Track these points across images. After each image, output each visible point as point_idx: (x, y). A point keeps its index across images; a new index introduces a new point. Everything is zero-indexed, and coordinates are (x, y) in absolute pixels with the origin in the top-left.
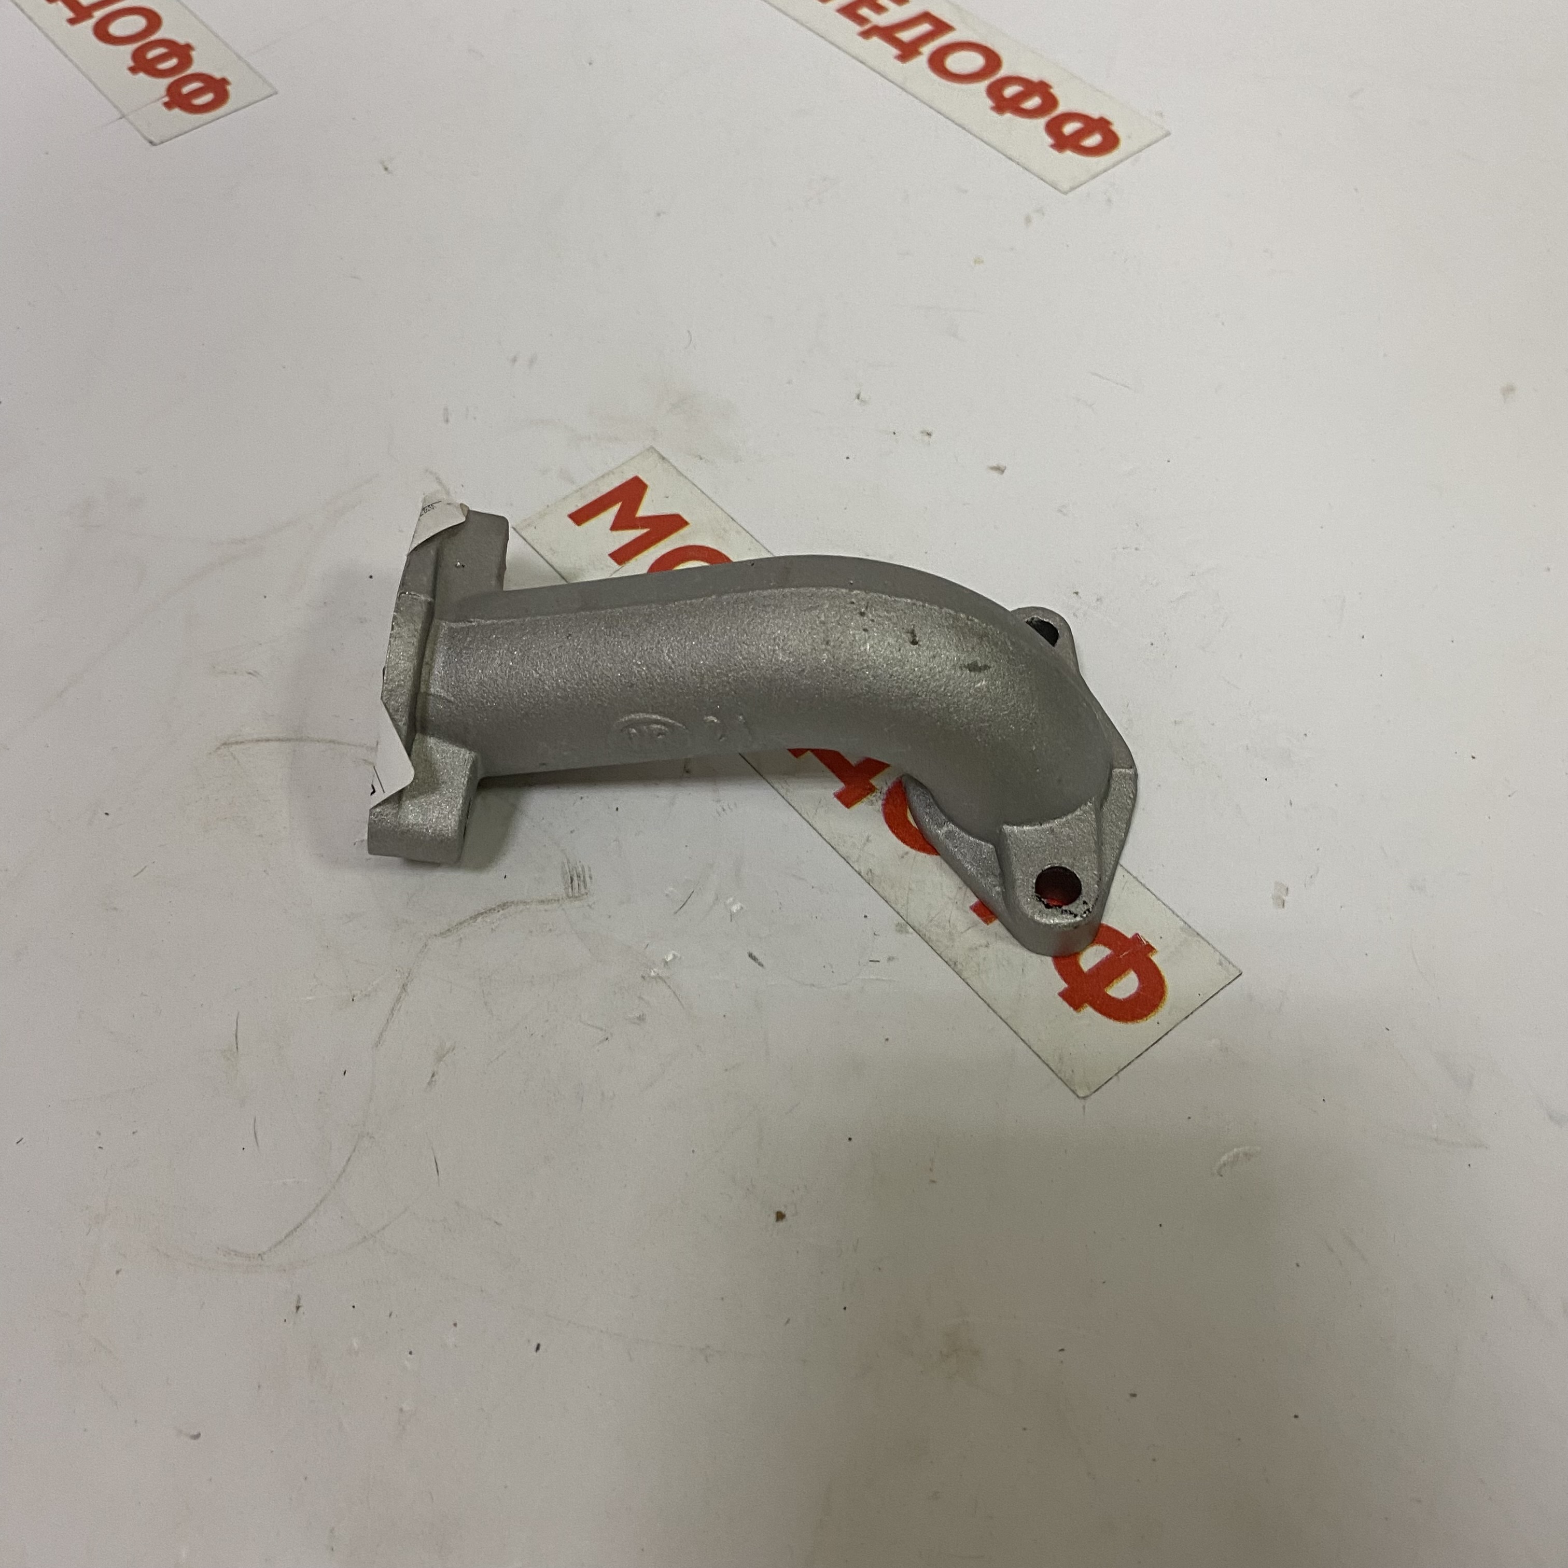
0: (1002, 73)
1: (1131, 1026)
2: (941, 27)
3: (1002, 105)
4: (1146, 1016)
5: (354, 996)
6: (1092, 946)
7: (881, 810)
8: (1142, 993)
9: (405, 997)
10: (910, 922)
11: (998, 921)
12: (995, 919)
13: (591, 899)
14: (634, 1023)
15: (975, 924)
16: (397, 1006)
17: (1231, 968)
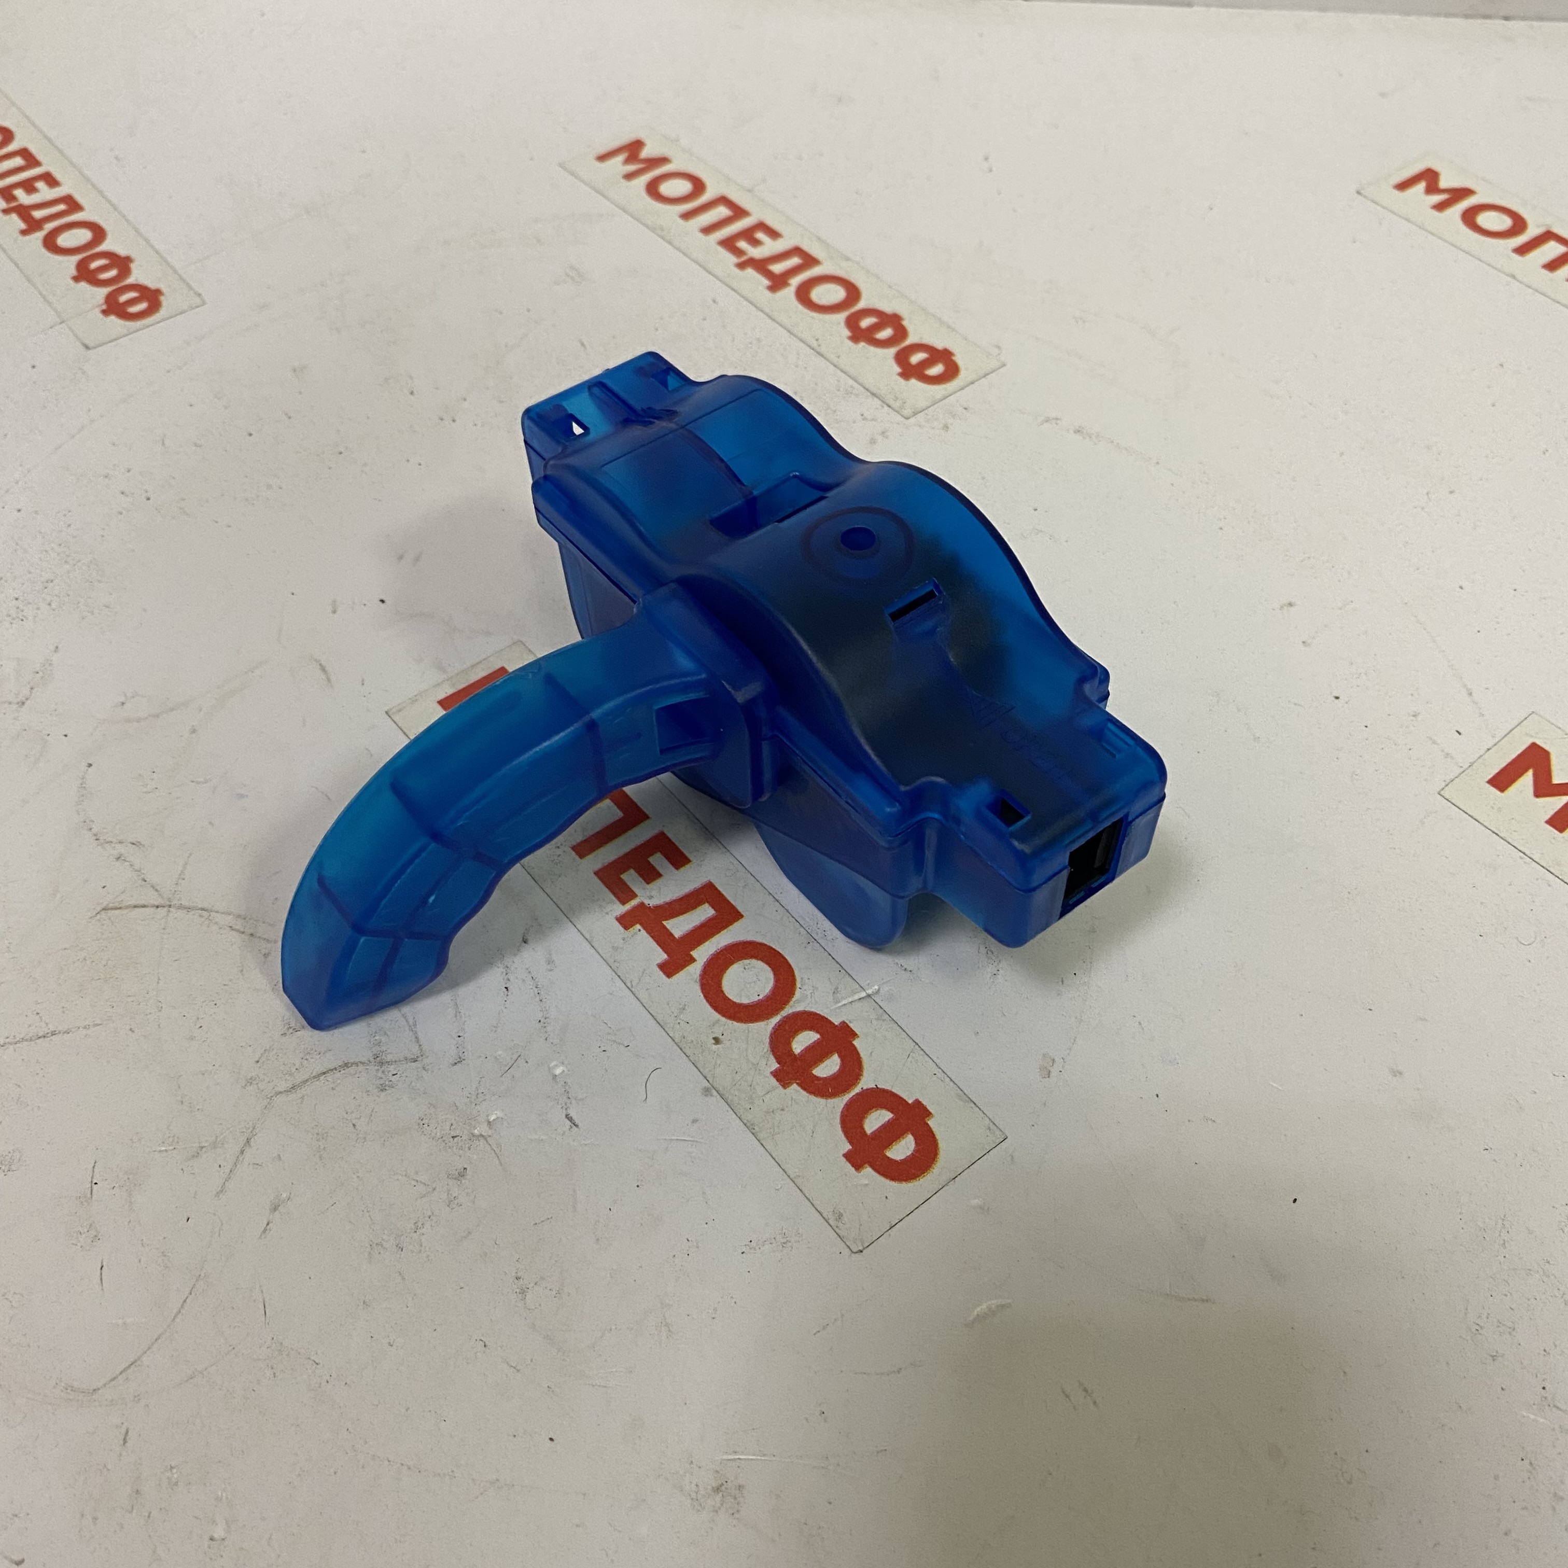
0: (861, 305)
1: (904, 1186)
2: (810, 261)
3: (858, 335)
4: (919, 1176)
5: (202, 1148)
6: (876, 1110)
7: (698, 981)
8: (917, 1155)
9: (247, 1150)
10: (715, 1085)
11: (795, 1086)
12: (792, 1083)
13: (426, 1061)
14: (455, 1179)
15: (774, 1088)
16: (241, 1159)
17: (998, 1133)
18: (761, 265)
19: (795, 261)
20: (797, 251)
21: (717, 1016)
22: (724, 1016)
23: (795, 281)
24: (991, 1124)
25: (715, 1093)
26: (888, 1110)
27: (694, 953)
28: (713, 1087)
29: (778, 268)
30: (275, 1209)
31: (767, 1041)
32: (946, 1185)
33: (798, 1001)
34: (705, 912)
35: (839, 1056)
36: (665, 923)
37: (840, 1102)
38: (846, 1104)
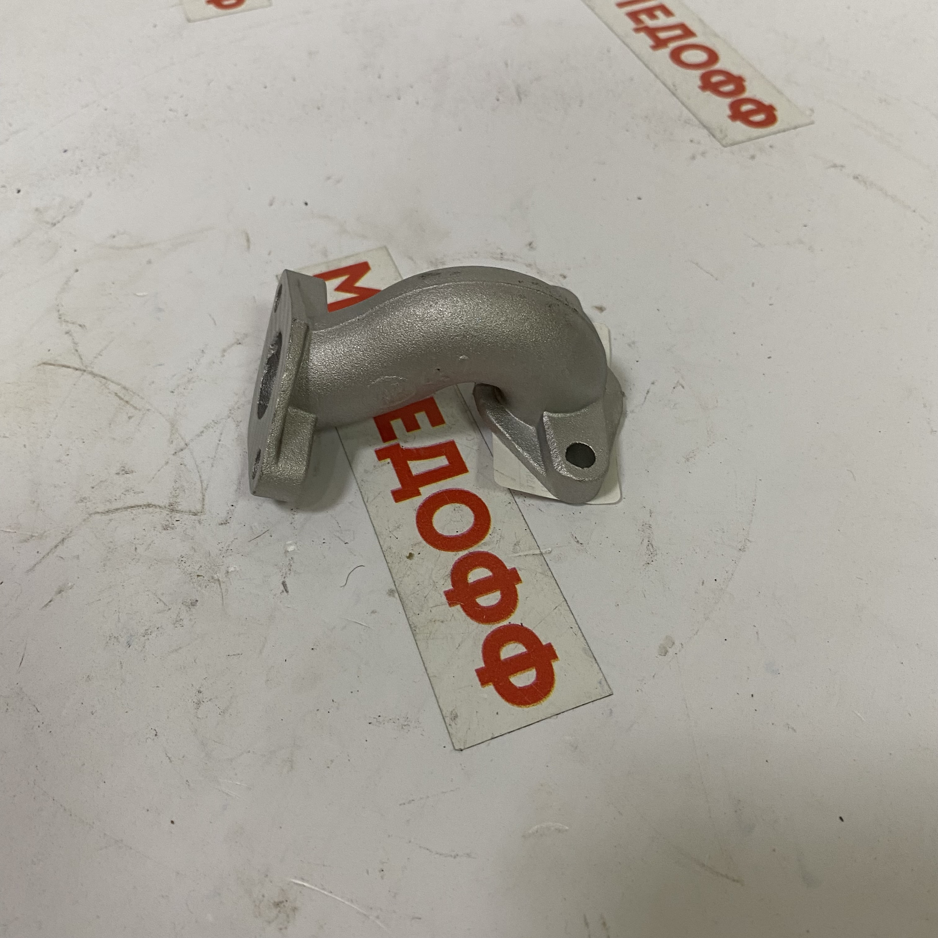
0: (717, 67)
1: (515, 709)
2: (688, 32)
3: (707, 86)
4: (529, 704)
5: (32, 536)
6: (514, 643)
7: (416, 510)
8: (534, 686)
9: (60, 547)
10: (399, 589)
11: (458, 607)
12: (457, 605)
13: (203, 517)
14: (187, 606)
15: (443, 604)
16: (53, 551)
17: (606, 687)
18: (651, 32)
19: (678, 32)
20: (682, 26)
21: (420, 538)
22: (426, 540)
23: (673, 45)
24: (604, 679)
25: (397, 595)
26: (524, 645)
27: (422, 489)
28: (397, 590)
29: (663, 35)
30: (60, 592)
31: (450, 567)
32: (550, 717)
33: (485, 544)
34: (442, 461)
35: (502, 594)
36: (409, 462)
37: (488, 629)
38: (493, 632)
